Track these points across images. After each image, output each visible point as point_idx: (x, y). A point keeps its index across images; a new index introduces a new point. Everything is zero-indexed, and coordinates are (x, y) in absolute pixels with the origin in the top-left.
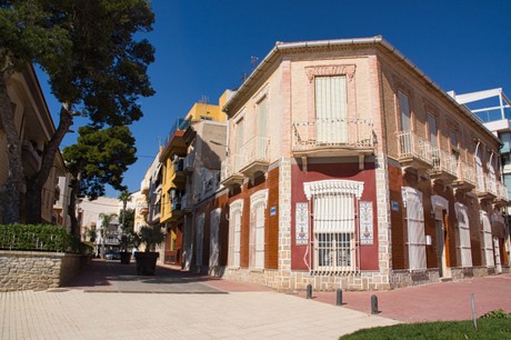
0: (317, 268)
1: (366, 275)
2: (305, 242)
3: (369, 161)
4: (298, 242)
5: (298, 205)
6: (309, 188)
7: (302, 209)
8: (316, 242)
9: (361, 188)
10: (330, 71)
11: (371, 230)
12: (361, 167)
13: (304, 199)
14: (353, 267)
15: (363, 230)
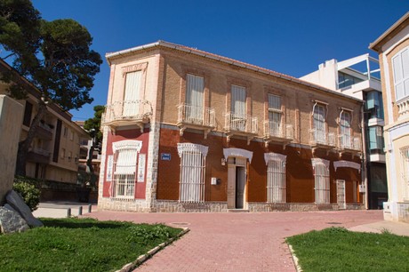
0: (118, 197)
1: (138, 202)
2: (111, 180)
3: (147, 127)
4: (107, 180)
5: (109, 157)
6: (116, 146)
7: (111, 158)
8: (118, 180)
9: (141, 145)
10: (133, 69)
11: (143, 173)
12: (142, 131)
13: (112, 154)
14: (133, 197)
15: (139, 173)
